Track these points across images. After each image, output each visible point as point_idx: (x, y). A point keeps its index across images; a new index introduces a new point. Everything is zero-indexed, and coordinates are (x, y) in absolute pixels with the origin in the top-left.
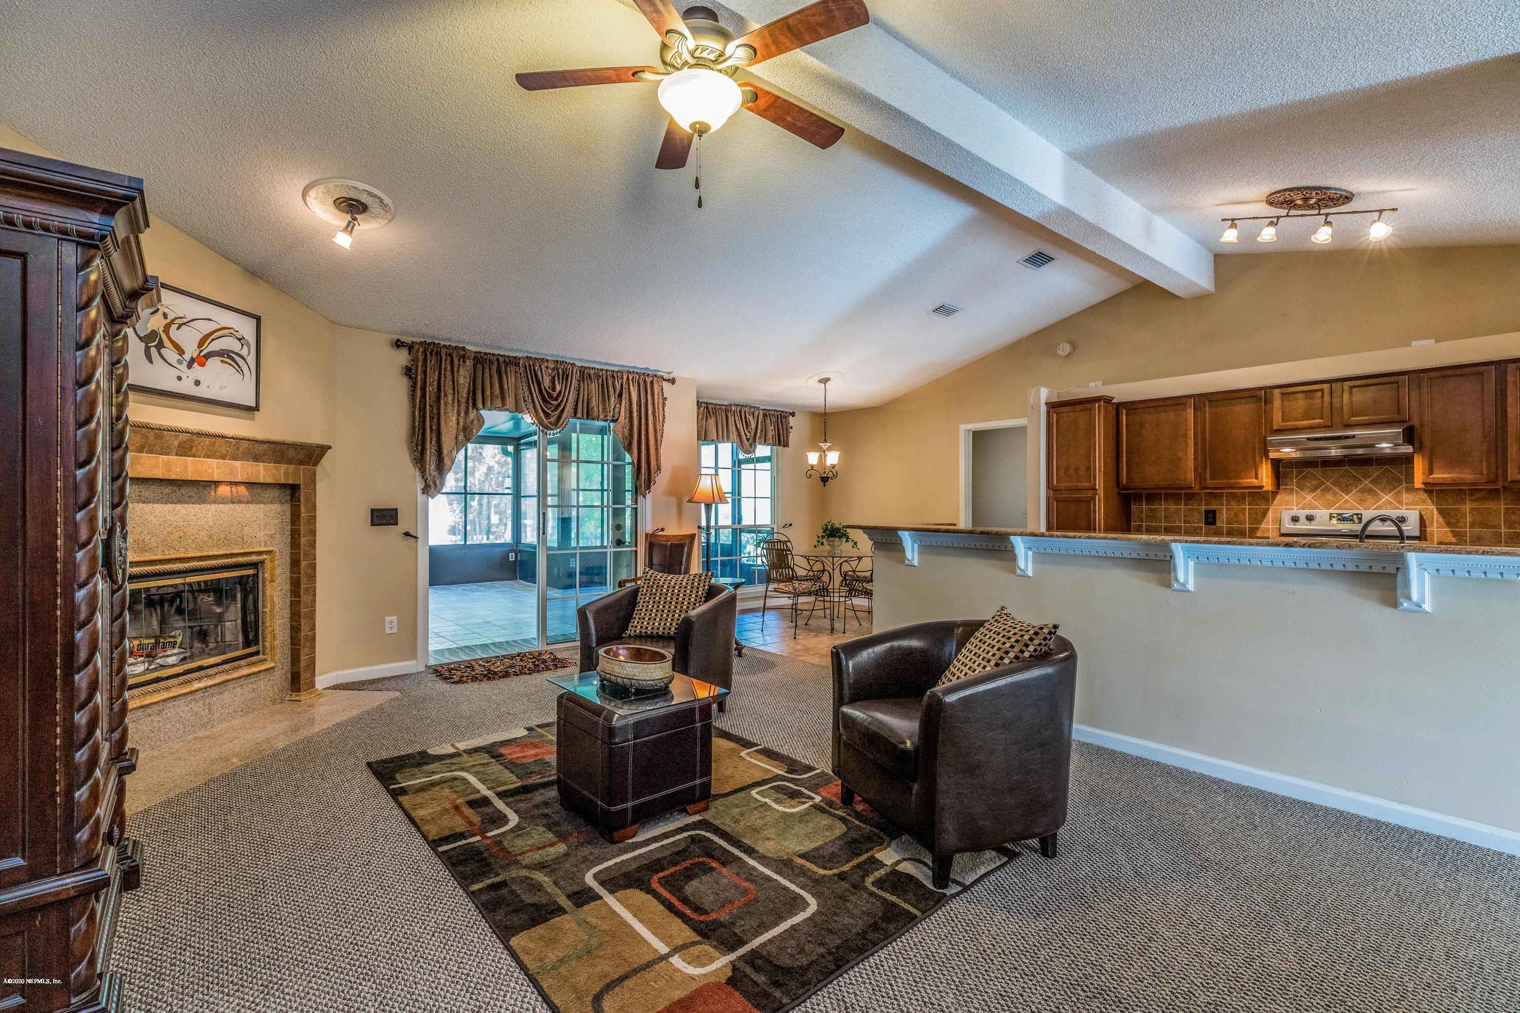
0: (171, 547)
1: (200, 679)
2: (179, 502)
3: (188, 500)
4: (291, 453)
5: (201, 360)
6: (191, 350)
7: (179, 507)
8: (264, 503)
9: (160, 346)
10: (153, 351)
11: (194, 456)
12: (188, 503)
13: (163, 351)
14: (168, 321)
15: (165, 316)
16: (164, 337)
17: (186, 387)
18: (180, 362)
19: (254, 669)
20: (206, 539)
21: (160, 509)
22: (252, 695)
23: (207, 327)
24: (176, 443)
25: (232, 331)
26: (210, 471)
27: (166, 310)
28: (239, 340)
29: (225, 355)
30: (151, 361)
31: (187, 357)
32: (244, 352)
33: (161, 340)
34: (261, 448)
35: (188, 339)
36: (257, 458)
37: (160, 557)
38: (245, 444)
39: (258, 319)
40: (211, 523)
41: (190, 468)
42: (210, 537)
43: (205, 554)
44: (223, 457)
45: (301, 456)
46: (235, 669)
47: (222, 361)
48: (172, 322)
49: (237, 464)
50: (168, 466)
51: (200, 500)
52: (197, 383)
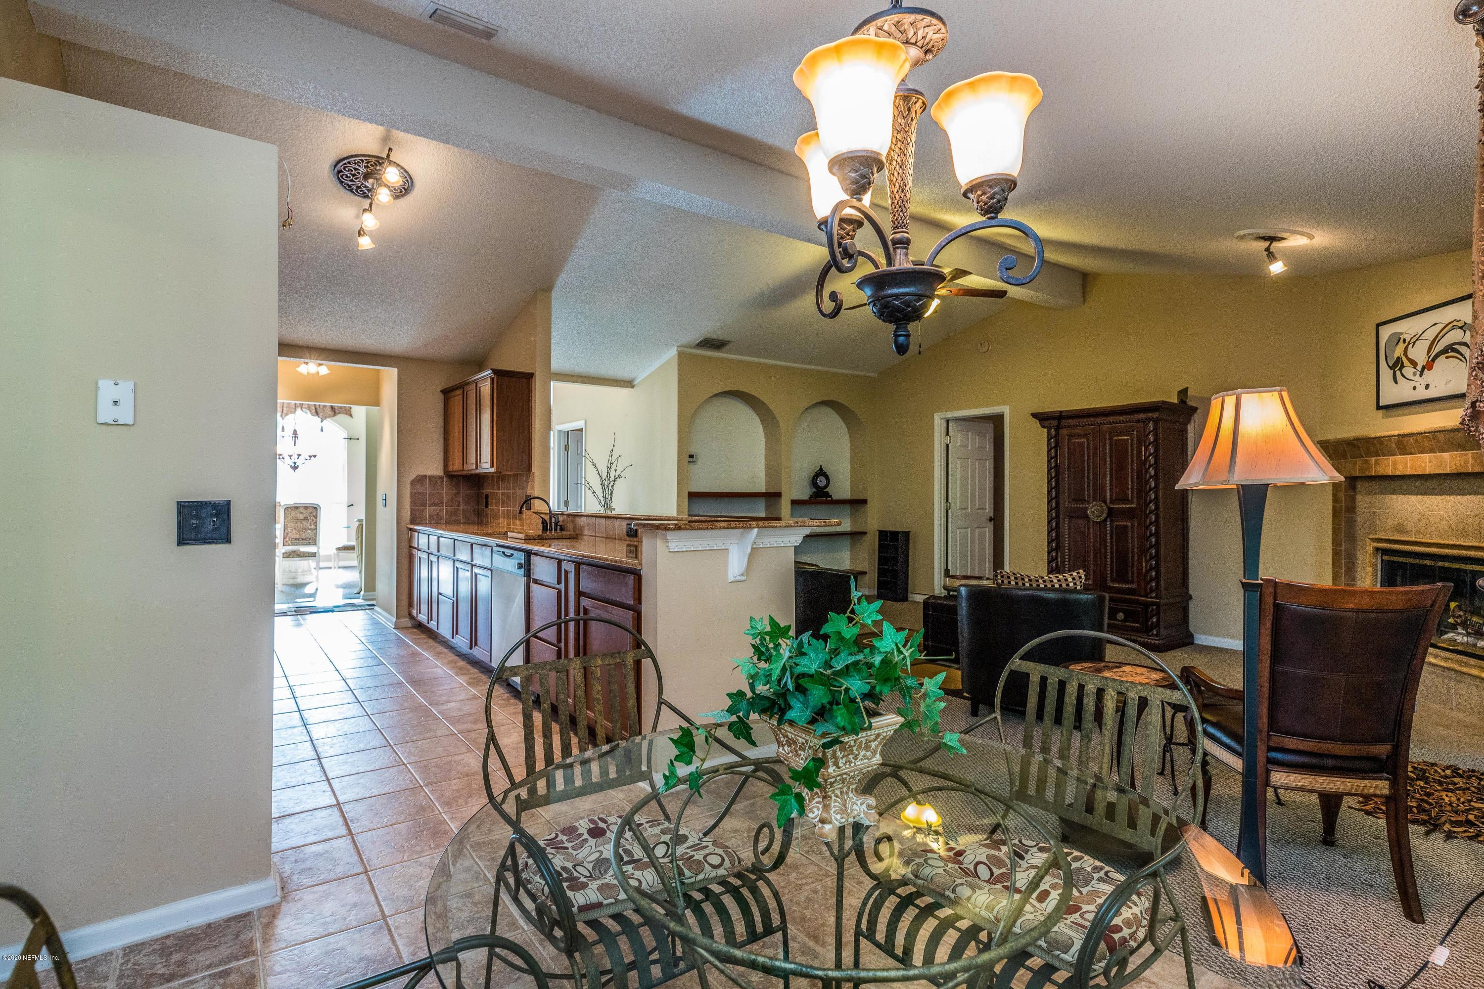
0: (1420, 532)
2: (1426, 494)
5: (1429, 366)
6: (1421, 360)
7: (1425, 498)
9: (1403, 366)
10: (1398, 373)
11: (1411, 454)
13: (1404, 371)
14: (1406, 344)
15: (1404, 341)
16: (1404, 359)
17: (1422, 394)
18: (1414, 374)
20: (1446, 528)
21: (1413, 499)
23: (1431, 334)
25: (1455, 323)
26: (1423, 465)
27: (1405, 336)
28: (1461, 328)
29: (1450, 349)
30: (1396, 382)
31: (1419, 368)
32: (1467, 337)
33: (1402, 363)
35: (1419, 353)
37: (1413, 539)
40: (1451, 514)
42: (1450, 526)
43: (1444, 542)
44: (1432, 451)
47: (1447, 357)
48: (1409, 344)
49: (1446, 455)
51: (1442, 493)
52: (1427, 387)
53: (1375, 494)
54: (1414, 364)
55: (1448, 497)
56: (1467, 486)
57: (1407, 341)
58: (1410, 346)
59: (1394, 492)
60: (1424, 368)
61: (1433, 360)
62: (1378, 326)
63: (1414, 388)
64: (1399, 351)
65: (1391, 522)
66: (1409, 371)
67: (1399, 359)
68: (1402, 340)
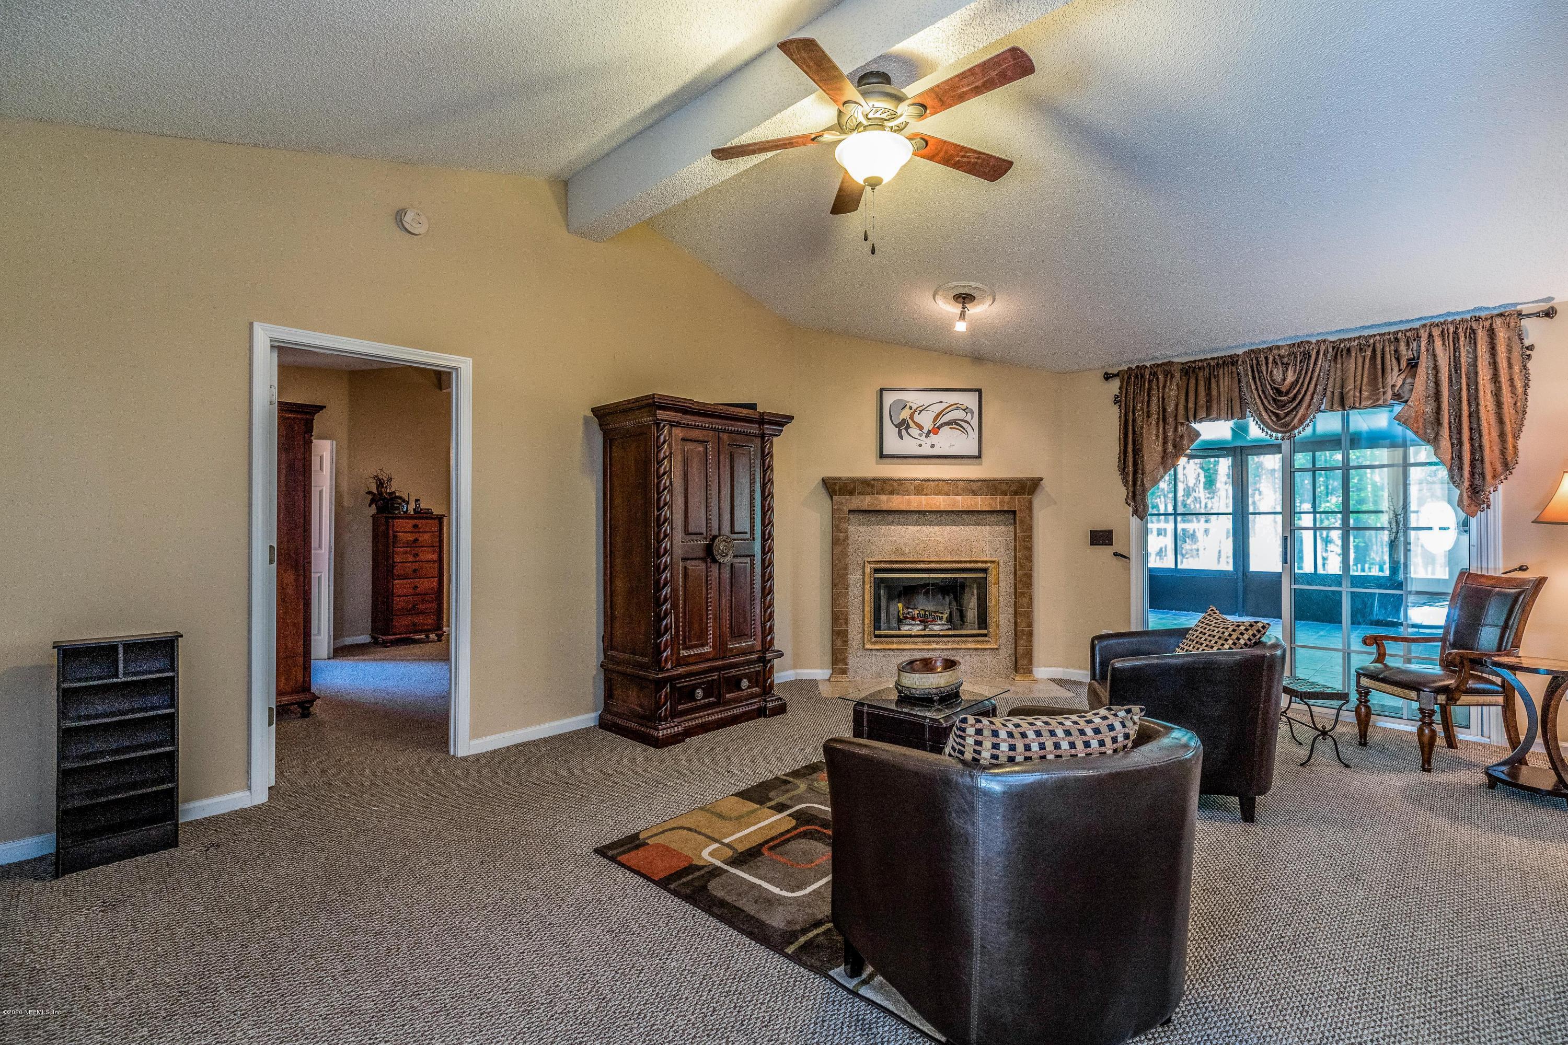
0: (918, 553)
1: (937, 642)
2: (924, 525)
3: (931, 524)
4: (1004, 487)
5: (935, 430)
6: (928, 424)
7: (923, 528)
8: (989, 525)
9: (908, 427)
10: (903, 432)
11: (926, 495)
12: (930, 525)
13: (909, 430)
14: (912, 411)
15: (911, 408)
16: (910, 422)
17: (926, 450)
18: (920, 435)
19: (979, 646)
20: (944, 549)
21: (911, 529)
22: (979, 665)
23: (938, 408)
24: (912, 487)
25: (958, 405)
27: (911, 405)
28: (964, 410)
29: (953, 423)
30: (901, 438)
31: (925, 431)
32: (968, 418)
33: (908, 424)
34: (975, 485)
35: (926, 420)
36: (974, 493)
37: (911, 559)
38: (961, 484)
39: (979, 391)
40: (947, 539)
41: (924, 502)
42: (946, 548)
43: (941, 559)
44: (947, 494)
45: (1014, 488)
46: (964, 642)
47: (951, 428)
48: (915, 411)
49: (959, 498)
50: (909, 502)
51: (939, 524)
52: (932, 446)
53: (870, 524)
54: (920, 427)
55: (944, 528)
56: (960, 520)
57: (913, 408)
58: (917, 413)
59: (892, 523)
60: (929, 432)
61: (939, 428)
62: (882, 390)
63: (920, 445)
64: (905, 414)
65: (888, 547)
66: (914, 431)
67: (904, 421)
68: (908, 407)
